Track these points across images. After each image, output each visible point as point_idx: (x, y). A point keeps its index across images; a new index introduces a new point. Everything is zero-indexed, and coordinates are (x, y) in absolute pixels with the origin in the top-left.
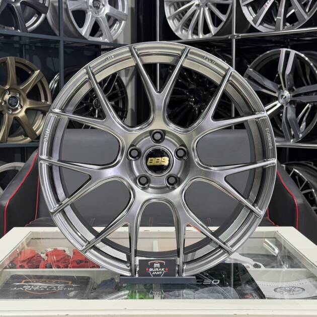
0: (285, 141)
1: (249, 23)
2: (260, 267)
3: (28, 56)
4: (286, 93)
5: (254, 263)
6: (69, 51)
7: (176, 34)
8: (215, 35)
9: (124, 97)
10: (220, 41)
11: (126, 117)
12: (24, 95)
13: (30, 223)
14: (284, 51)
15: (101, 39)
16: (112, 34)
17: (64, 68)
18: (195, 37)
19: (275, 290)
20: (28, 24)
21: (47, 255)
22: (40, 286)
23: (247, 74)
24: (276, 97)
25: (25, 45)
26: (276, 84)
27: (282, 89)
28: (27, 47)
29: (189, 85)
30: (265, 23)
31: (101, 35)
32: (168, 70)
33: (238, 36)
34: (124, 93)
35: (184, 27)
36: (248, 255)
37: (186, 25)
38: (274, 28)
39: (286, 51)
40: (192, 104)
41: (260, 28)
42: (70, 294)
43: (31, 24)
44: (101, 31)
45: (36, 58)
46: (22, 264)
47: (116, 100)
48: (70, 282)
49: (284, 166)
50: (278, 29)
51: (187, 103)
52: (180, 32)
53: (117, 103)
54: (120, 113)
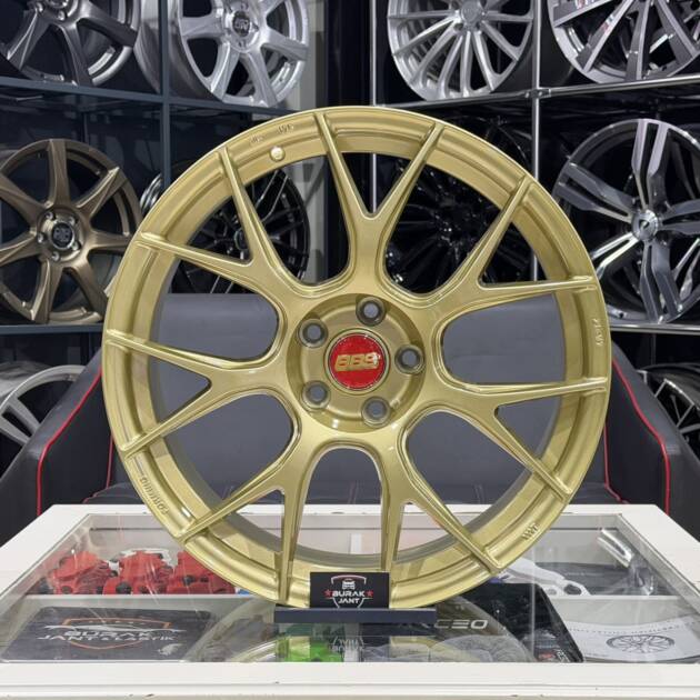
0: (647, 320)
1: (569, 64)
2: (578, 592)
3: (94, 138)
4: (650, 216)
5: (566, 583)
6: (183, 126)
7: (413, 88)
8: (496, 91)
9: (302, 226)
10: (508, 104)
11: (304, 269)
12: (85, 221)
13: (95, 495)
14: (644, 123)
15: (251, 101)
16: (275, 89)
17: (172, 164)
18: (453, 95)
19: (610, 642)
20: (93, 69)
21: (121, 565)
22: (101, 632)
23: (565, 175)
24: (627, 223)
25: (88, 113)
26: (626, 196)
27: (641, 207)
28: (94, 118)
29: (440, 199)
30: (604, 63)
31: (252, 92)
32: (395, 167)
33: (546, 93)
34: (301, 216)
35: (428, 74)
36: (554, 566)
37: (435, 70)
38: (623, 74)
39: (650, 125)
40: (448, 239)
41: (593, 75)
42: (164, 649)
43: (100, 68)
44: (251, 82)
45: (112, 142)
46: (67, 583)
47: (284, 231)
48: (167, 624)
49: (645, 372)
50: (632, 77)
51: (435, 237)
52: (421, 85)
53: (286, 238)
54: (292, 261)
